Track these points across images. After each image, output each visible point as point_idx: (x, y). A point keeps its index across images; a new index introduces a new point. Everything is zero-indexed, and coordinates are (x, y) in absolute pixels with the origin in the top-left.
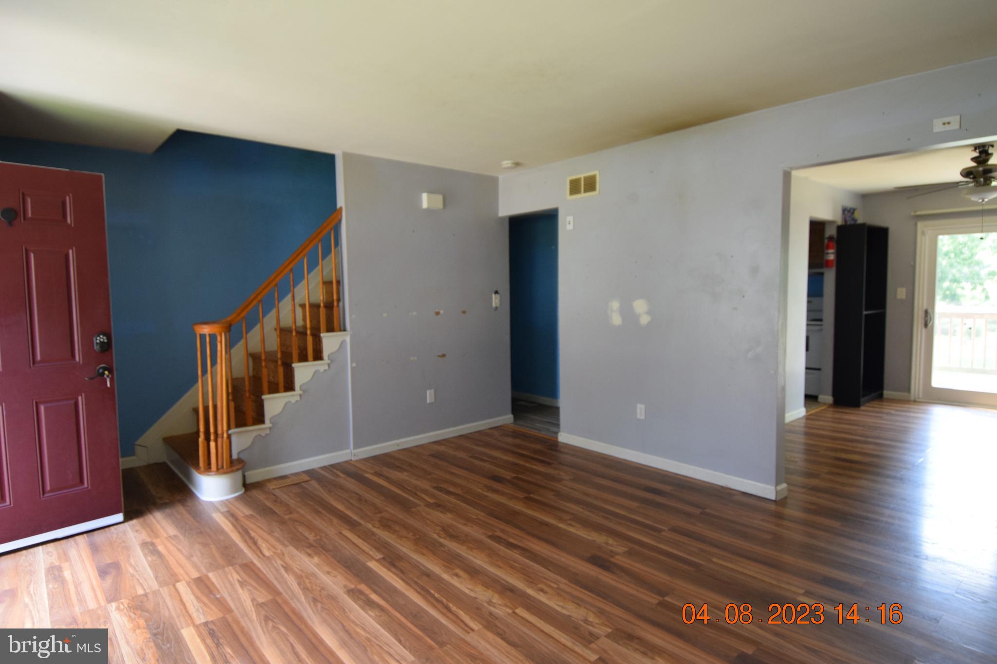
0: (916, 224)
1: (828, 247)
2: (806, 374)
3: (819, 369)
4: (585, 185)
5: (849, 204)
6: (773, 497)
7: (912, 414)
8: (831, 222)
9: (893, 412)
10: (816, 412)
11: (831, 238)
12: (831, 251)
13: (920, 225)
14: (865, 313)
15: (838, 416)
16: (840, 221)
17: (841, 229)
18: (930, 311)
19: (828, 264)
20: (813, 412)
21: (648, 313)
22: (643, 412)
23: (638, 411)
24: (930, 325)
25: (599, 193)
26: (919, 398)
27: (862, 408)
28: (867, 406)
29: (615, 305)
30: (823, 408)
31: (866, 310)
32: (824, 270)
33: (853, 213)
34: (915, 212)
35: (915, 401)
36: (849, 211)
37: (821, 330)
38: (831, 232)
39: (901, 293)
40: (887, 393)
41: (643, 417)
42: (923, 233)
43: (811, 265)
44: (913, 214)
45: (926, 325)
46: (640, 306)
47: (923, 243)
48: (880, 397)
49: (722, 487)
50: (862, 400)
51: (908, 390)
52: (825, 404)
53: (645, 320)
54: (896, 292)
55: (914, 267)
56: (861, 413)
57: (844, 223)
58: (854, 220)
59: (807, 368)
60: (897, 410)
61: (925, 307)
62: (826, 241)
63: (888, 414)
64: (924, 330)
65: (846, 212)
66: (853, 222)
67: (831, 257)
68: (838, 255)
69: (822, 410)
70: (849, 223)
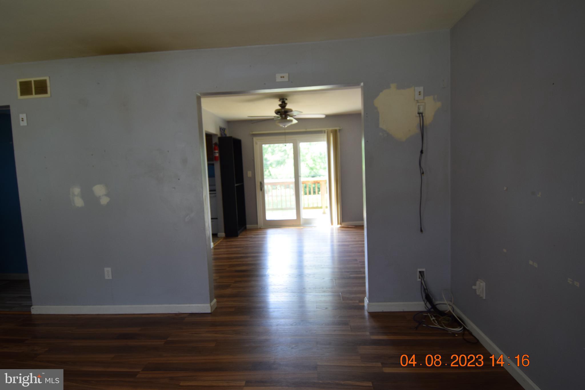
0: (253, 138)
1: (215, 149)
2: (212, 222)
3: (217, 219)
4: (35, 88)
5: (223, 126)
6: (209, 311)
7: (259, 236)
8: (215, 135)
9: (253, 236)
10: (218, 244)
11: (216, 144)
12: (217, 151)
13: (255, 139)
14: (236, 185)
15: (229, 244)
16: (219, 135)
17: (220, 139)
18: (262, 182)
19: (216, 159)
20: (217, 244)
21: (107, 195)
22: (110, 273)
23: (106, 273)
24: (263, 189)
25: (51, 96)
26: (262, 227)
27: (239, 236)
28: (242, 235)
29: (77, 190)
30: (221, 240)
31: (237, 183)
32: (214, 162)
33: (224, 131)
34: (252, 132)
35: (260, 228)
36: (223, 130)
37: (216, 196)
38: (215, 140)
39: (250, 174)
40: (248, 226)
41: (110, 278)
42: (256, 144)
43: (209, 160)
44: (251, 133)
45: (261, 190)
46: (99, 190)
47: (256, 147)
48: (245, 229)
49: (176, 314)
50: (239, 232)
51: (257, 223)
52: (221, 238)
53: (105, 201)
54: (247, 173)
55: (254, 160)
56: (240, 239)
57: (221, 136)
58: (225, 134)
59: (212, 219)
60: (254, 235)
61: (260, 180)
62: (214, 146)
63: (251, 238)
64: (261, 192)
65: (221, 130)
66: (225, 136)
67: (217, 155)
68: (220, 153)
69: (221, 242)
70: (223, 136)
